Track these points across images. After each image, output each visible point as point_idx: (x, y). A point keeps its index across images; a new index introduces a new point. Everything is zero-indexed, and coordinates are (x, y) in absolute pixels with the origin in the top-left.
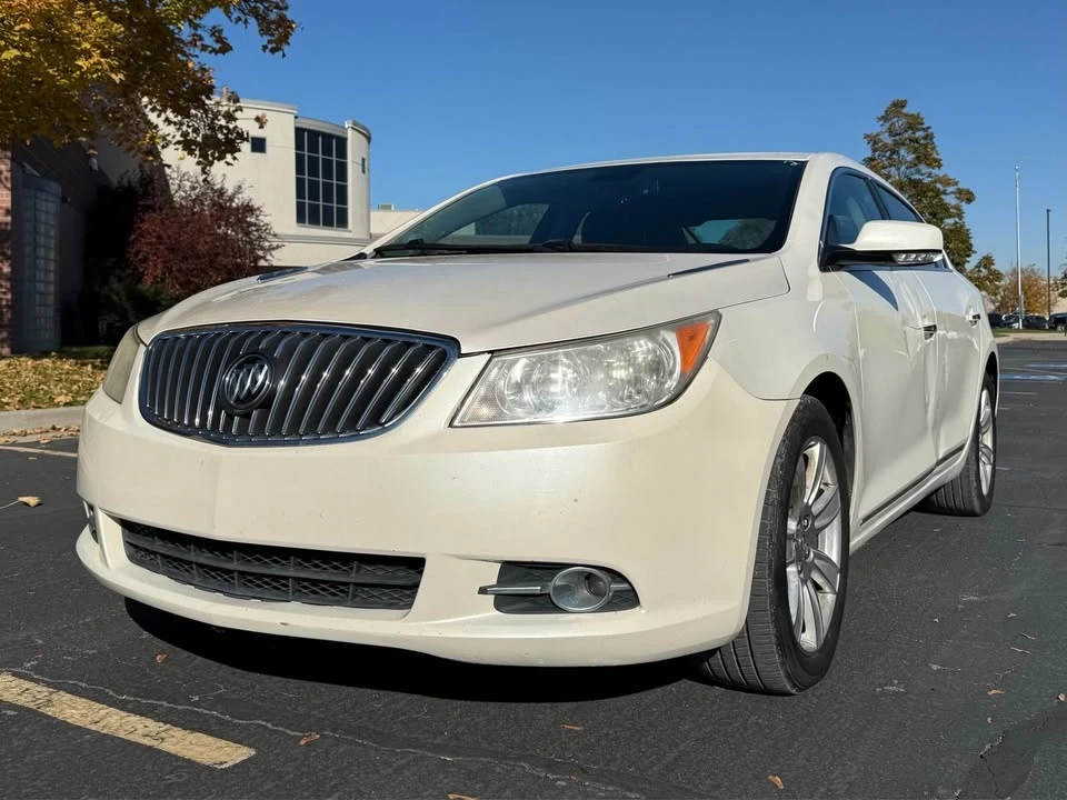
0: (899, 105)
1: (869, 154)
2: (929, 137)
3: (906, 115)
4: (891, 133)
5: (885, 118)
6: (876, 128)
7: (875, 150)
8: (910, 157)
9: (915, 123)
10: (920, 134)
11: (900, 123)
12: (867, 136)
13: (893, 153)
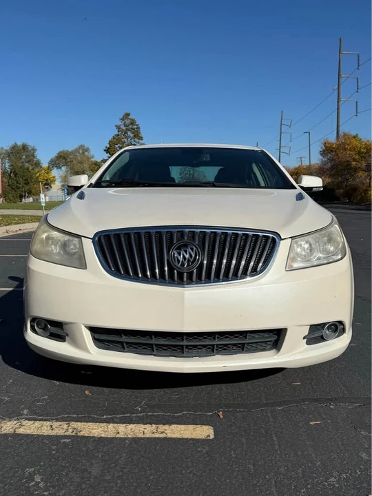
0: (127, 115)
1: (117, 133)
2: (138, 128)
3: (130, 119)
4: (125, 125)
5: (122, 119)
6: (119, 123)
7: (119, 132)
8: (132, 135)
9: (133, 122)
10: (135, 127)
11: (128, 122)
12: (116, 126)
13: (125, 133)
